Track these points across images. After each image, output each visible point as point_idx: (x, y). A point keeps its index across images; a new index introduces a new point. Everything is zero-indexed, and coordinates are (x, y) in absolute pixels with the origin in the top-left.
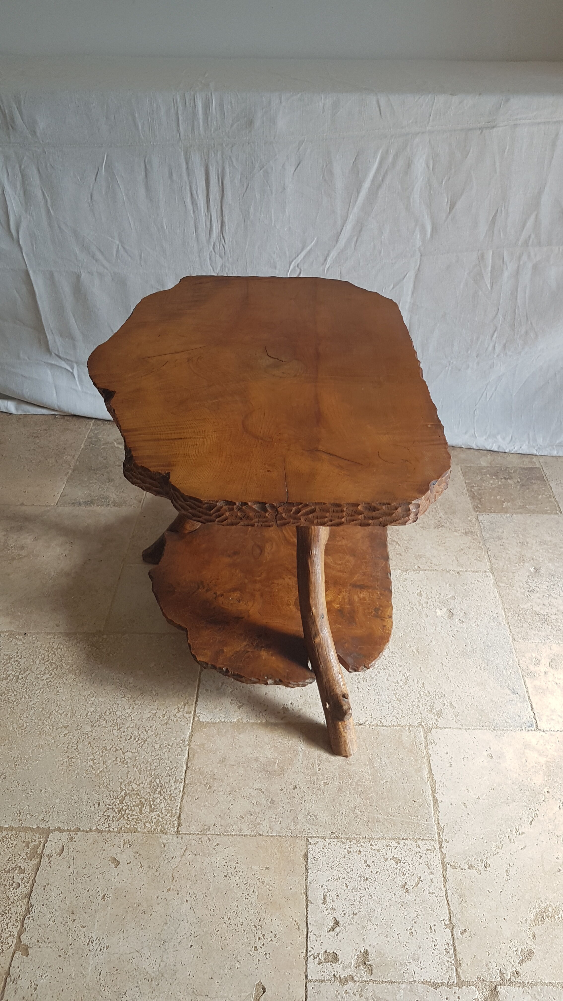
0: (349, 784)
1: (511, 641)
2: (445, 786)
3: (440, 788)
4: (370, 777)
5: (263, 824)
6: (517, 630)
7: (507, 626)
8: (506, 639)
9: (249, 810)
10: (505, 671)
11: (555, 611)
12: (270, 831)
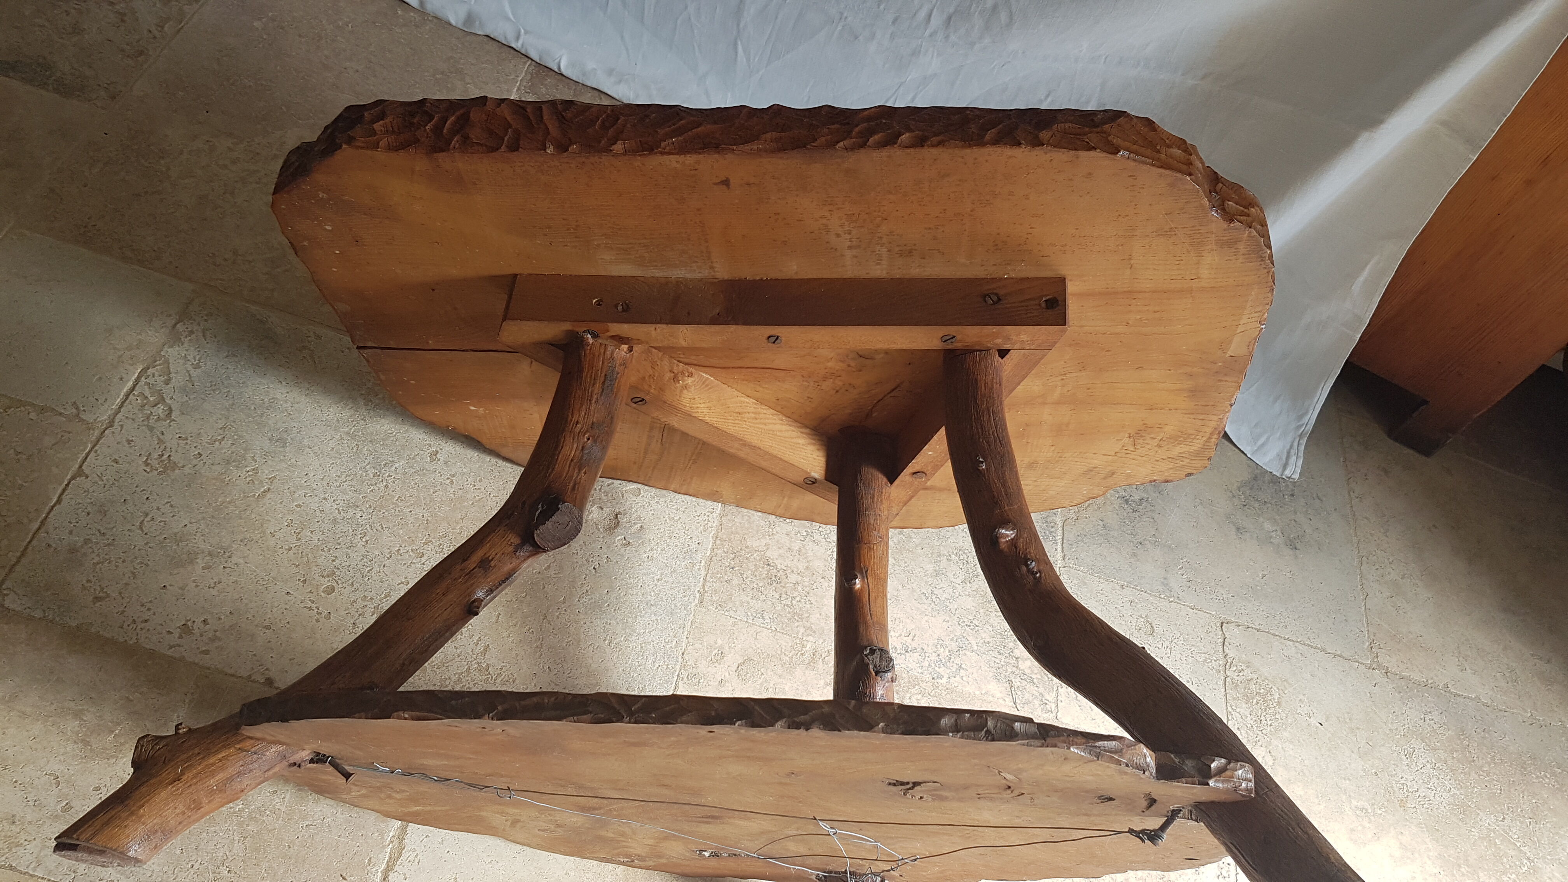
0: (234, 812)
1: (693, 604)
2: (417, 861)
3: (406, 863)
4: (283, 809)
5: (28, 847)
6: (717, 585)
7: (703, 573)
8: (686, 599)
9: (14, 813)
10: (651, 659)
11: (801, 567)
12: (34, 864)
